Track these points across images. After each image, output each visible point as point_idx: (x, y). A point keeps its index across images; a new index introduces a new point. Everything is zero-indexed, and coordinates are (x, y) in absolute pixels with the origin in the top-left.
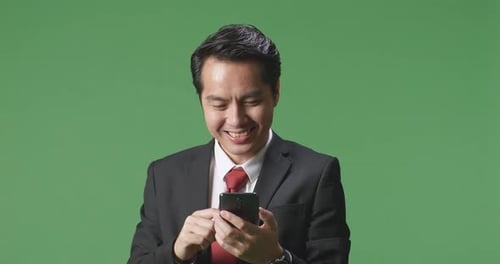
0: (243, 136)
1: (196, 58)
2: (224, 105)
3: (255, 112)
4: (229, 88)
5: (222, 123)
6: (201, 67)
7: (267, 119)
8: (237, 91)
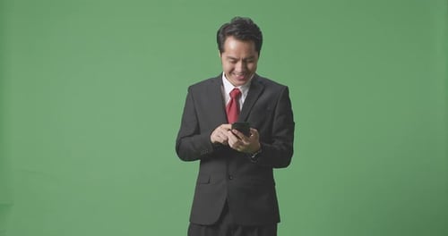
0: (242, 77)
1: (221, 35)
2: (235, 61)
3: (250, 66)
4: (240, 53)
5: (233, 69)
6: (224, 40)
7: (255, 68)
8: (243, 56)
